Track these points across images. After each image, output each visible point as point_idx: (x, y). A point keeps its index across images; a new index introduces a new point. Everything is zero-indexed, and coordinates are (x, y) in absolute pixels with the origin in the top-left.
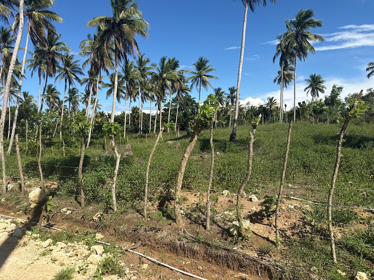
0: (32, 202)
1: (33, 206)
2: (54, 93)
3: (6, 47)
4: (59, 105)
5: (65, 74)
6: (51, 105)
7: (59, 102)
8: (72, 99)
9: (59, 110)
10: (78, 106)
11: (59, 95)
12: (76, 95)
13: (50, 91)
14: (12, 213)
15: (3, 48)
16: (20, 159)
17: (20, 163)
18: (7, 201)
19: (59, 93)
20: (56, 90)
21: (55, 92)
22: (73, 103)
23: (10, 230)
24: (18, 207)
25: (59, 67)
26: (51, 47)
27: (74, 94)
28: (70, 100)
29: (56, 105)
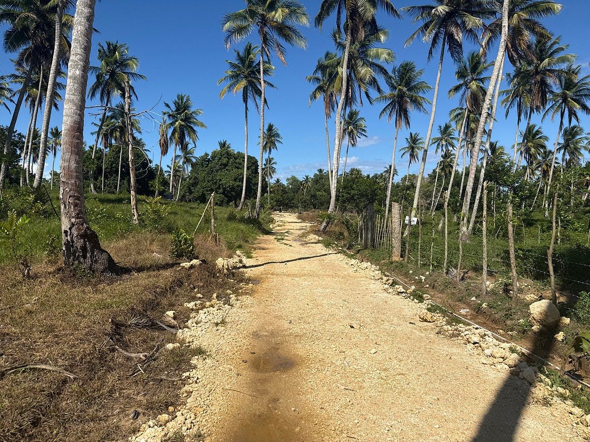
0: (534, 321)
1: (535, 328)
2: (538, 138)
3: (474, 80)
4: (543, 158)
5: (562, 103)
6: (531, 158)
7: (545, 152)
8: (568, 145)
9: (544, 166)
10: (580, 157)
11: (546, 142)
12: (578, 137)
13: (531, 136)
14: (501, 331)
15: (470, 83)
16: (513, 245)
17: (513, 251)
18: (490, 308)
19: (546, 138)
20: (542, 133)
21: (540, 138)
22: (572, 153)
23: (511, 363)
24: (509, 322)
25: (552, 92)
26: (541, 63)
27: (574, 136)
28: (566, 147)
29: (539, 158)
